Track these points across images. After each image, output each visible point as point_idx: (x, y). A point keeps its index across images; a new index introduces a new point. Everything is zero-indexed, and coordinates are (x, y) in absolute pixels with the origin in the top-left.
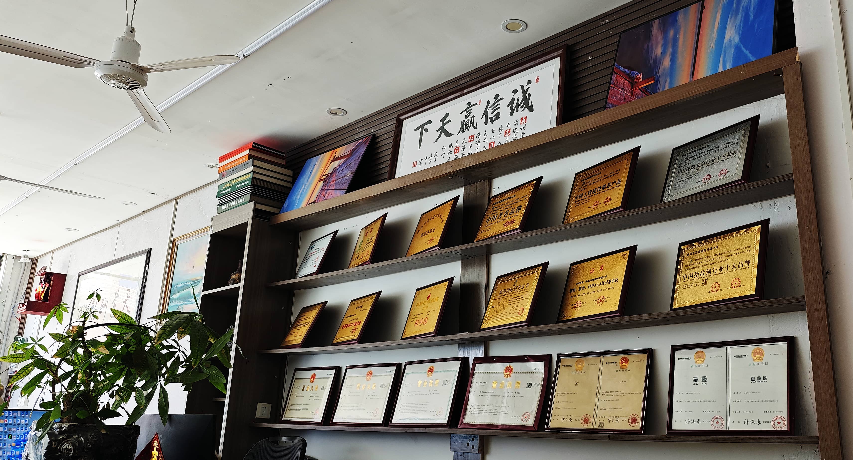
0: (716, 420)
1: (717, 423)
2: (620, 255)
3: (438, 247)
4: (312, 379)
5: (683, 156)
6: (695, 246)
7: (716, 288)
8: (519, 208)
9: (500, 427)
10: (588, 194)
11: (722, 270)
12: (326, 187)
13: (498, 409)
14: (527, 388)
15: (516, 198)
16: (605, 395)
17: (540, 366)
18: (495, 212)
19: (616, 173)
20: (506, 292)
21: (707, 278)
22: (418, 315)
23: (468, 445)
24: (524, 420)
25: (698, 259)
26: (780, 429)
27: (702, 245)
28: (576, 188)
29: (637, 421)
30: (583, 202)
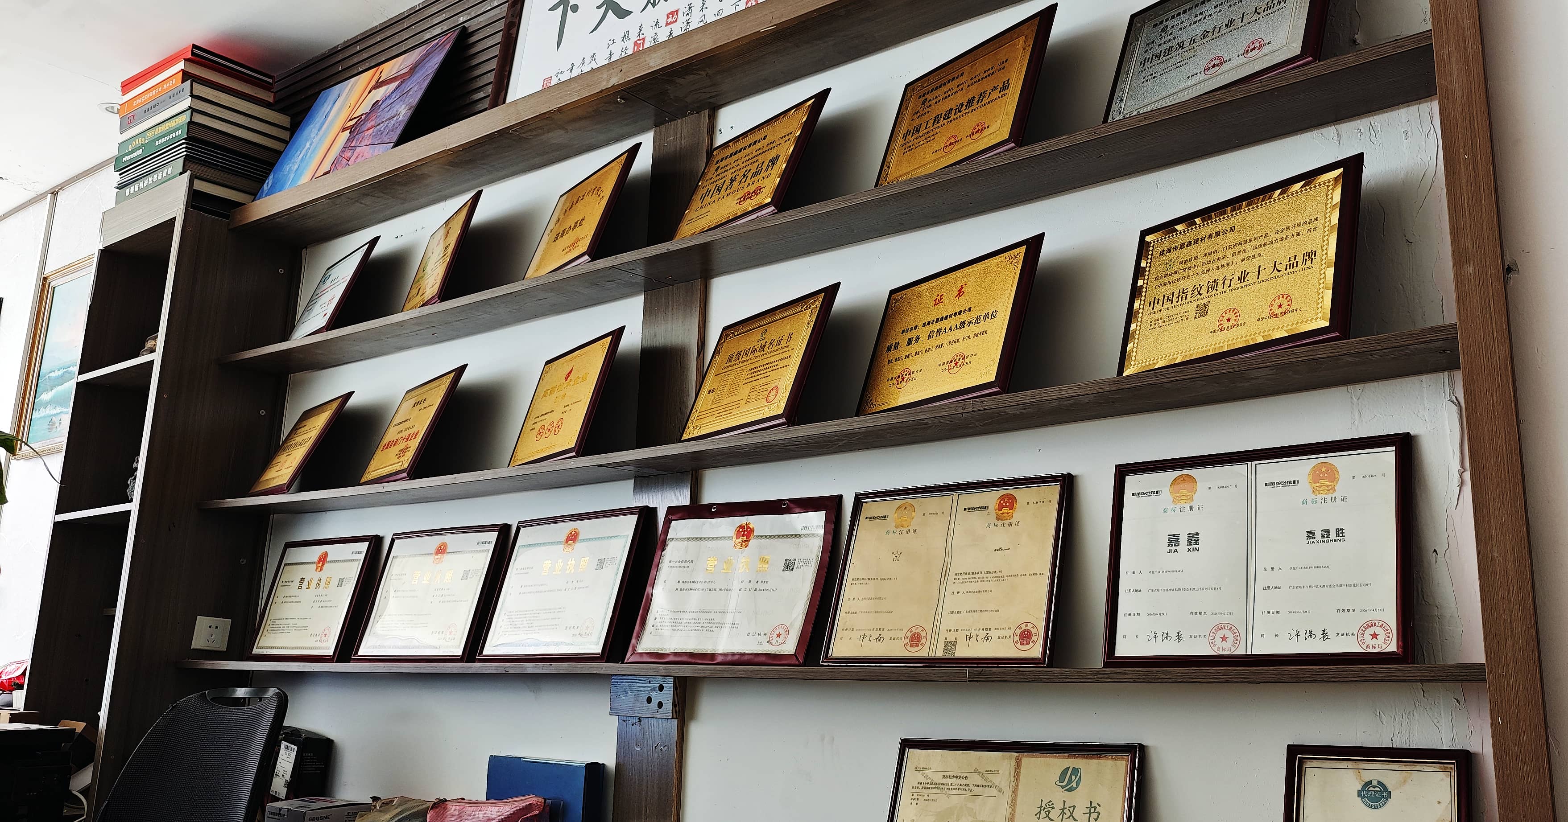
0: (1221, 633)
1: (1224, 639)
2: (1003, 258)
3: (586, 257)
4: (320, 565)
5: (1155, 25)
6: (1180, 233)
7: (1231, 319)
8: (773, 161)
9: (719, 659)
10: (934, 123)
11: (1244, 279)
12: (354, 142)
13: (717, 618)
14: (783, 570)
15: (767, 141)
16: (961, 580)
17: (816, 520)
18: (719, 177)
19: (998, 68)
20: (740, 358)
21: (1207, 300)
22: (546, 414)
23: (649, 700)
24: (774, 642)
25: (1186, 261)
26: (1377, 650)
27: (1196, 228)
28: (908, 114)
29: (1034, 638)
30: (922, 143)
